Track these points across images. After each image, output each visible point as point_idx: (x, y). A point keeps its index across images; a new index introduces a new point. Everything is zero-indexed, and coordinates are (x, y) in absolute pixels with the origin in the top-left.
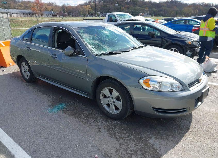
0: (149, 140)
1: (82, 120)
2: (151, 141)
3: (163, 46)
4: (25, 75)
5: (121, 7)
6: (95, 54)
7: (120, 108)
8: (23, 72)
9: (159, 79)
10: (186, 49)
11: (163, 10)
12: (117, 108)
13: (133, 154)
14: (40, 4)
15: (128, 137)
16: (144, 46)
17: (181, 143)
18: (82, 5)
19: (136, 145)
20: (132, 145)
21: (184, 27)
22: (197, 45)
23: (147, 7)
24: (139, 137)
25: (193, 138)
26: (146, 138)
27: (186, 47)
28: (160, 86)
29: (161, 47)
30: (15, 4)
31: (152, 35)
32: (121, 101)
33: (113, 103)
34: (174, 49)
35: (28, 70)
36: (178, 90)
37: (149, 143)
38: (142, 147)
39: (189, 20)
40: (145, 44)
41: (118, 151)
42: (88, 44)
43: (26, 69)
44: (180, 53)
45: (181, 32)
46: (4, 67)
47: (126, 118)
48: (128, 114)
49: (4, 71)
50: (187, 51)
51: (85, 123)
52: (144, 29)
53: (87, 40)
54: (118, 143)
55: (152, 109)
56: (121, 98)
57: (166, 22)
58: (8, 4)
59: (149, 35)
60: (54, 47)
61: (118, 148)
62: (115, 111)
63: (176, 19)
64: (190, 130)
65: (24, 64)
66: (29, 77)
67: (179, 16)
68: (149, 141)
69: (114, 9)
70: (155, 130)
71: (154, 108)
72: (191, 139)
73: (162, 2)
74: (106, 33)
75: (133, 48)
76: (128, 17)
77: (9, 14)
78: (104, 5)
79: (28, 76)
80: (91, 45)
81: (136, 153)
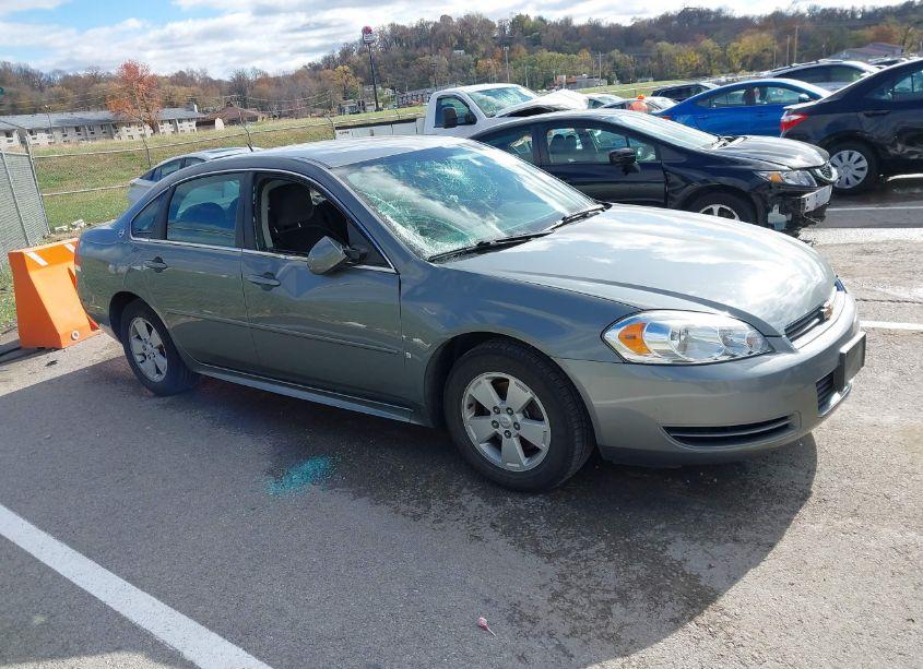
0: (665, 549)
1: (404, 507)
2: (675, 552)
3: (673, 199)
4: (147, 368)
5: (476, 60)
6: (427, 256)
7: (544, 447)
8: (139, 358)
9: (676, 321)
10: (765, 202)
11: (654, 54)
12: (530, 449)
13: (613, 601)
14: (141, 80)
15: (586, 546)
16: (602, 209)
17: (784, 545)
18: (315, 68)
19: (621, 569)
20: (609, 574)
21: (747, 117)
22: (805, 183)
23: (583, 46)
24: (627, 543)
25: (828, 524)
26: (652, 543)
27: (766, 196)
28: (683, 347)
29: (664, 206)
30: (37, 93)
31: (626, 163)
32: (546, 417)
33: (512, 430)
34: (716, 208)
35: (160, 348)
36: (751, 352)
37: (666, 558)
38: (642, 573)
39: (763, 86)
40: (605, 199)
41: (556, 596)
42: (395, 223)
43: (149, 346)
44: (743, 219)
45: (735, 139)
46: (50, 350)
47: (568, 481)
48: (576, 464)
49: (53, 363)
50: (769, 210)
51: (416, 517)
52: (588, 142)
53: (387, 208)
54: (551, 570)
55: (664, 434)
56: (543, 409)
57: (669, 103)
58: (11, 94)
59: (612, 162)
60: (264, 248)
61: (557, 586)
62: (525, 461)
63: (710, 84)
64: (812, 500)
65: (140, 325)
66: (164, 373)
67: (722, 73)
68: (667, 553)
69: (451, 69)
70: (684, 513)
71: (669, 430)
72: (818, 528)
73: (643, 22)
74: (455, 172)
75: (564, 219)
76: (519, 98)
77: (15, 137)
78: (406, 58)
79: (158, 371)
80: (404, 225)
81: (623, 597)
